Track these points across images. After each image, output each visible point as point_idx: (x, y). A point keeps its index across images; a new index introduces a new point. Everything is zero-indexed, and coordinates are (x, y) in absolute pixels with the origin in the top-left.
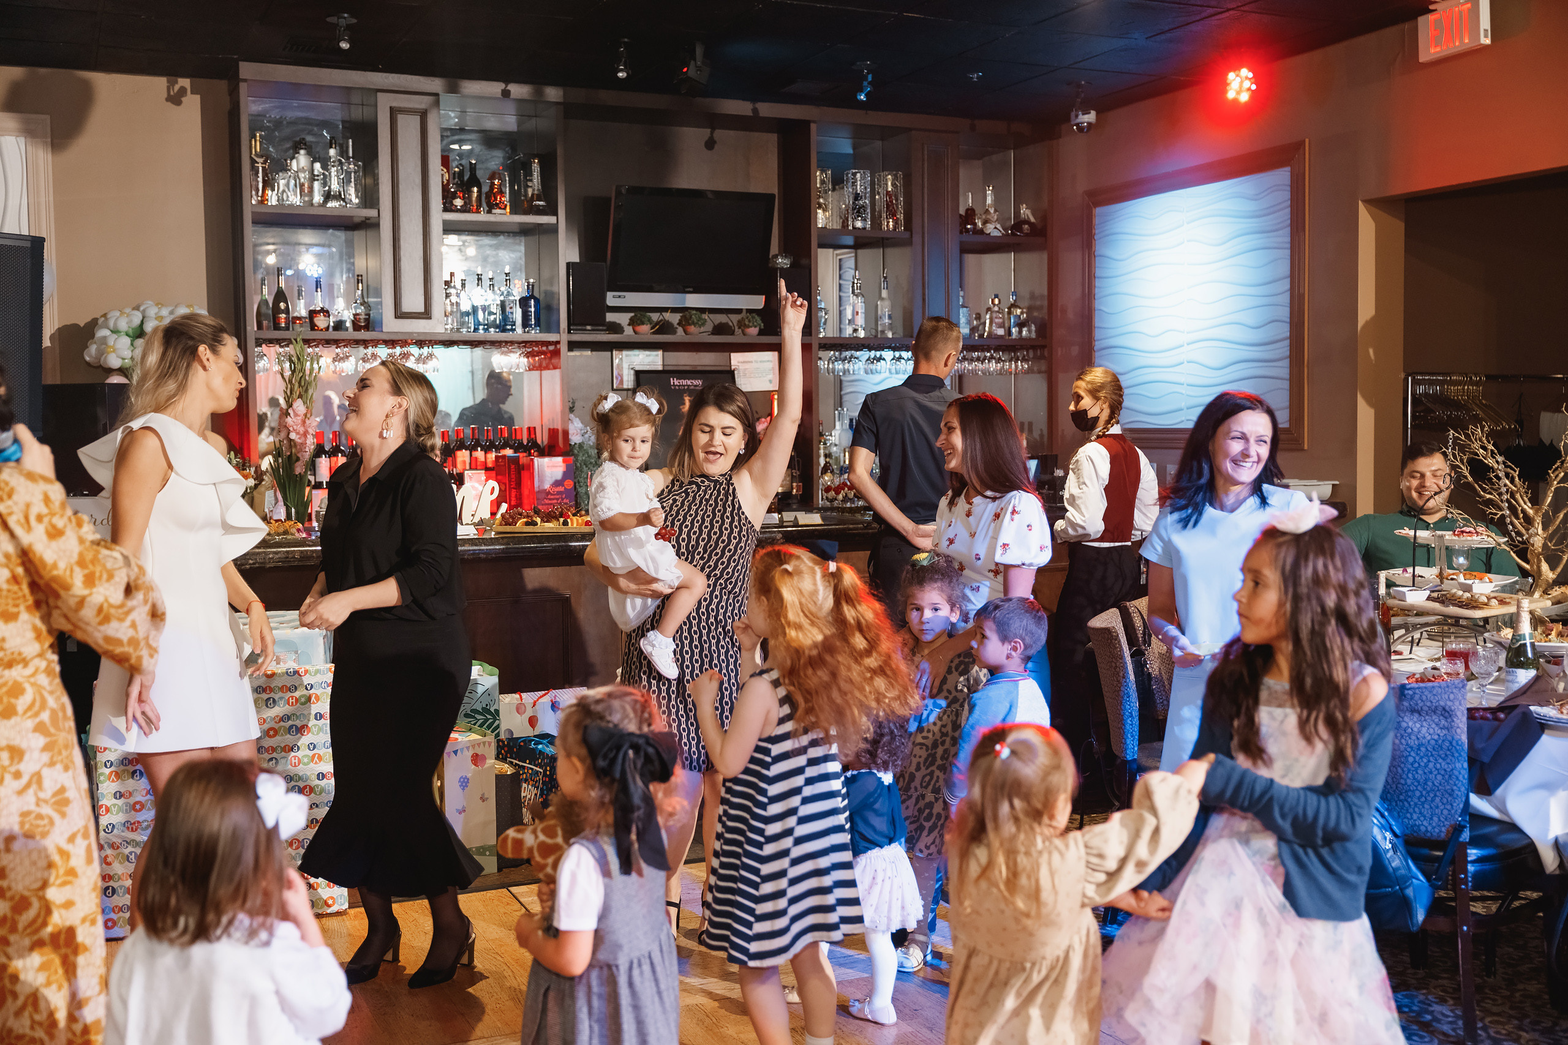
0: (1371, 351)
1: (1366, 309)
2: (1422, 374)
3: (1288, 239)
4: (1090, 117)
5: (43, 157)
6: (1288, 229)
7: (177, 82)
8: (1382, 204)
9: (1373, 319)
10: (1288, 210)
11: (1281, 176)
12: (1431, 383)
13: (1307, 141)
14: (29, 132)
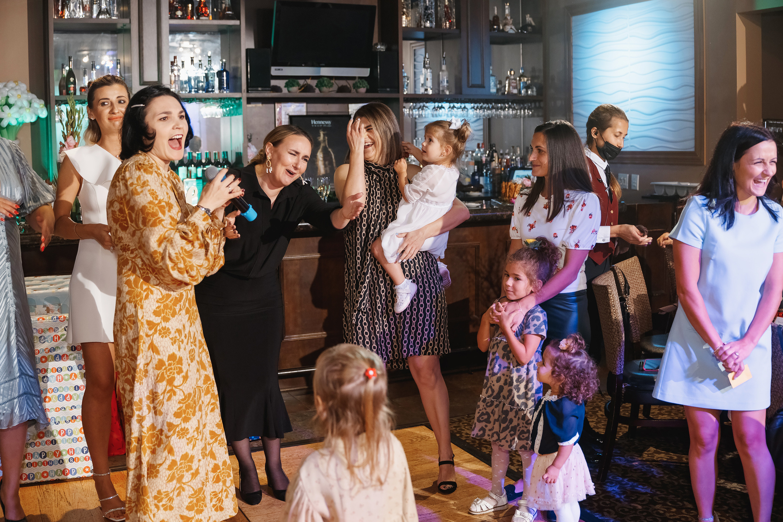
1: (741, 80)
2: (772, 120)
3: (693, 36)
6: (693, 30)
8: (750, 16)
9: (745, 86)
10: (693, 18)
12: (777, 126)
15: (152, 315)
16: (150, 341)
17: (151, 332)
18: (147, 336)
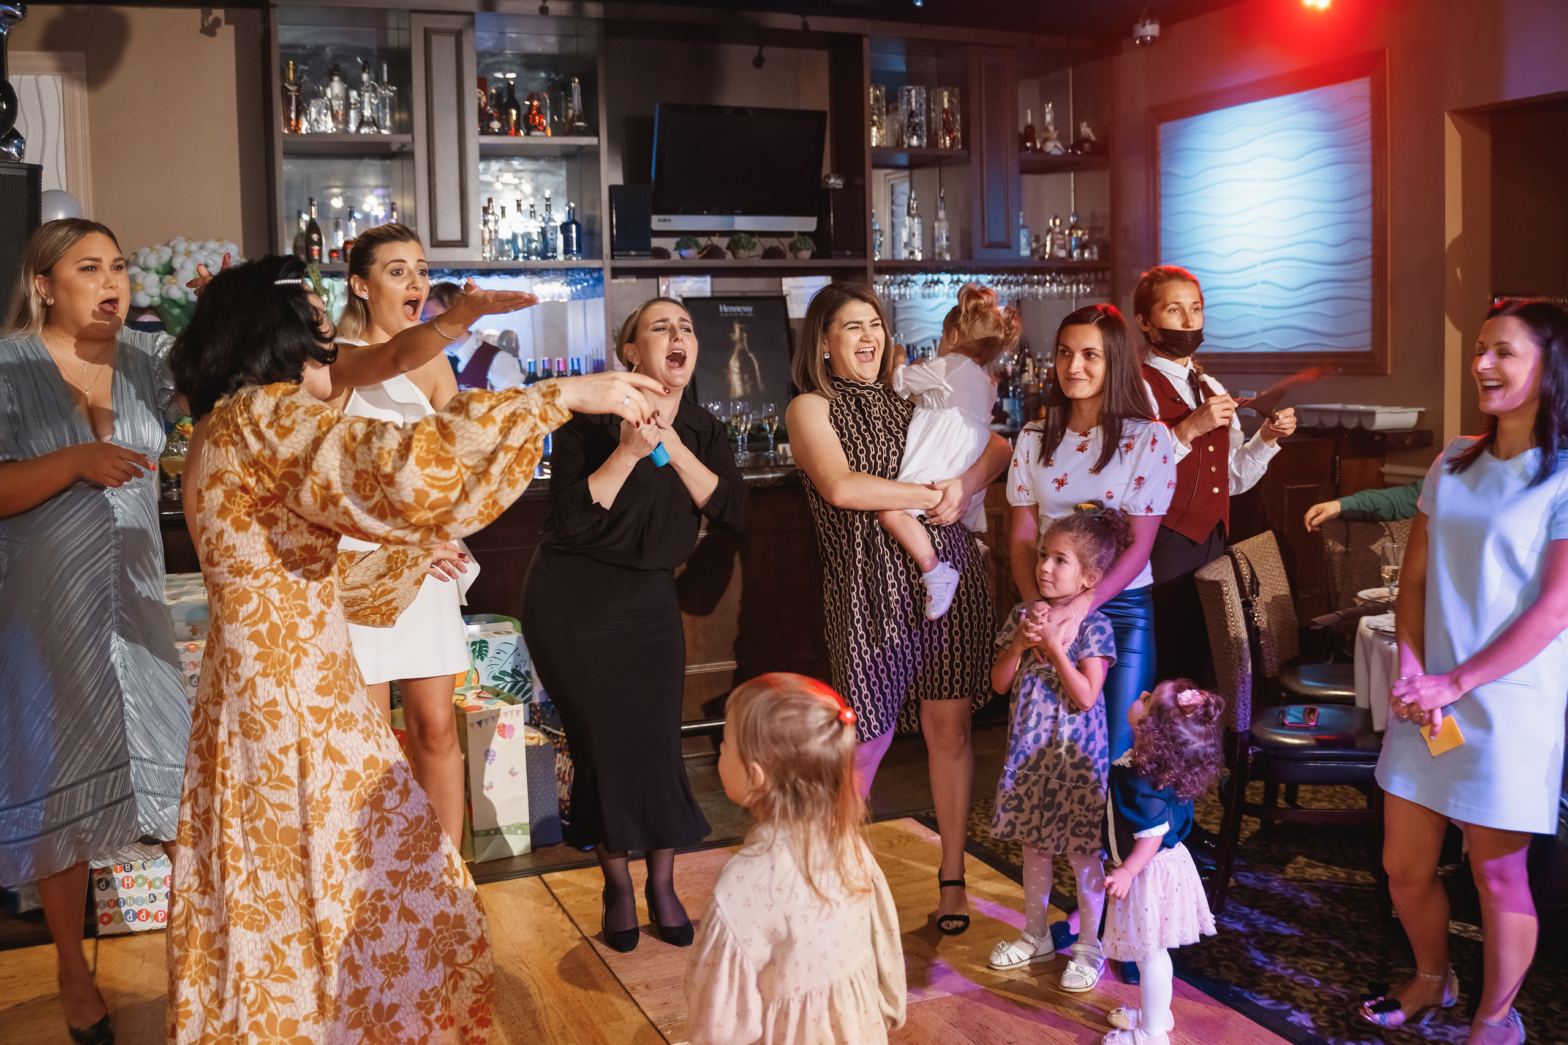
0: (1458, 271)
1: (1453, 227)
3: (1369, 153)
4: (1151, 30)
5: (80, 95)
6: (1368, 143)
7: (210, 13)
8: (1468, 115)
9: (1460, 237)
10: (1368, 123)
11: (1361, 87)
13: (1387, 50)
14: (65, 70)
15: (315, 695)
16: (324, 744)
17: (321, 727)
18: (316, 735)
